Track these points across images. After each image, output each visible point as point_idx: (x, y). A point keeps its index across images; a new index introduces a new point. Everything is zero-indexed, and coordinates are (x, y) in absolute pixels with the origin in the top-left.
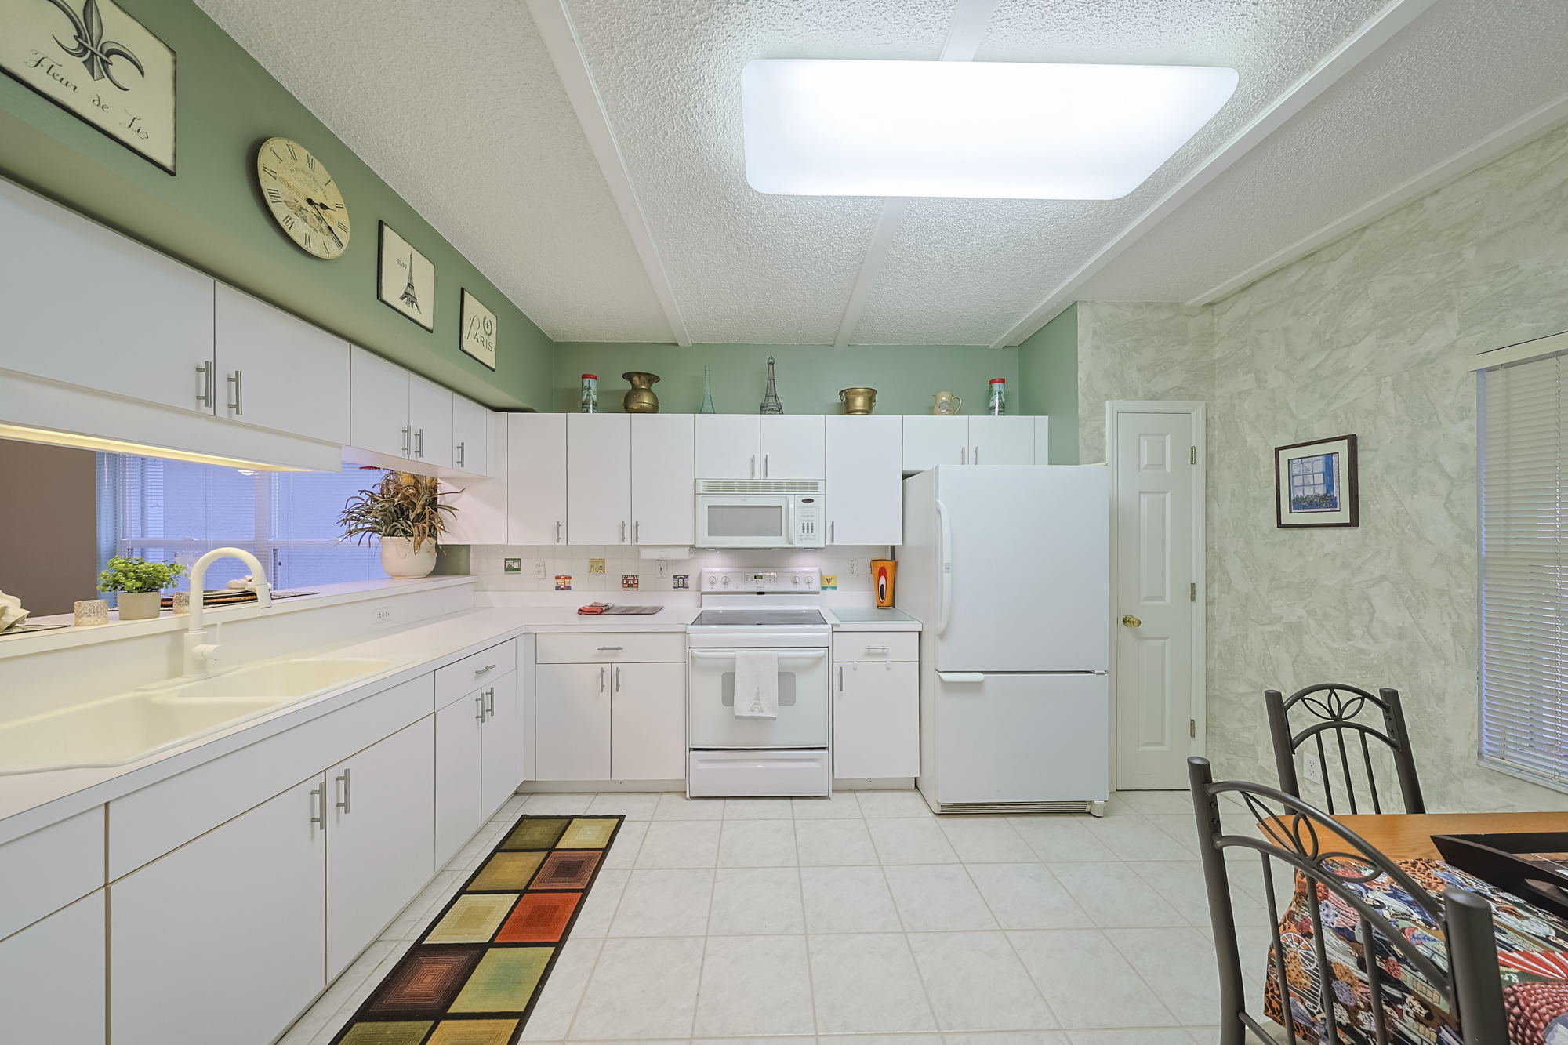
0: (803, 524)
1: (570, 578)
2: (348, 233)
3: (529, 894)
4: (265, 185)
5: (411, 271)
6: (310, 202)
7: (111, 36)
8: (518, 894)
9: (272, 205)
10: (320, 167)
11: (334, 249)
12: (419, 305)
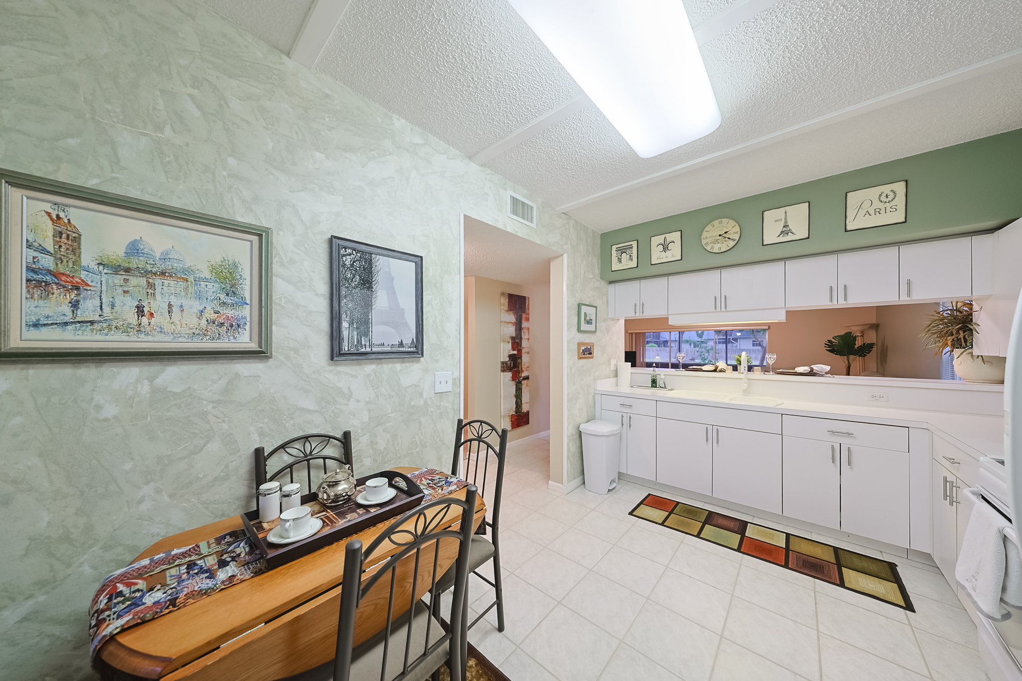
2: (739, 233)
3: (784, 550)
4: (703, 244)
5: (786, 219)
6: (720, 235)
7: (668, 240)
8: (784, 547)
9: (706, 248)
10: (724, 220)
11: (732, 244)
12: (793, 231)
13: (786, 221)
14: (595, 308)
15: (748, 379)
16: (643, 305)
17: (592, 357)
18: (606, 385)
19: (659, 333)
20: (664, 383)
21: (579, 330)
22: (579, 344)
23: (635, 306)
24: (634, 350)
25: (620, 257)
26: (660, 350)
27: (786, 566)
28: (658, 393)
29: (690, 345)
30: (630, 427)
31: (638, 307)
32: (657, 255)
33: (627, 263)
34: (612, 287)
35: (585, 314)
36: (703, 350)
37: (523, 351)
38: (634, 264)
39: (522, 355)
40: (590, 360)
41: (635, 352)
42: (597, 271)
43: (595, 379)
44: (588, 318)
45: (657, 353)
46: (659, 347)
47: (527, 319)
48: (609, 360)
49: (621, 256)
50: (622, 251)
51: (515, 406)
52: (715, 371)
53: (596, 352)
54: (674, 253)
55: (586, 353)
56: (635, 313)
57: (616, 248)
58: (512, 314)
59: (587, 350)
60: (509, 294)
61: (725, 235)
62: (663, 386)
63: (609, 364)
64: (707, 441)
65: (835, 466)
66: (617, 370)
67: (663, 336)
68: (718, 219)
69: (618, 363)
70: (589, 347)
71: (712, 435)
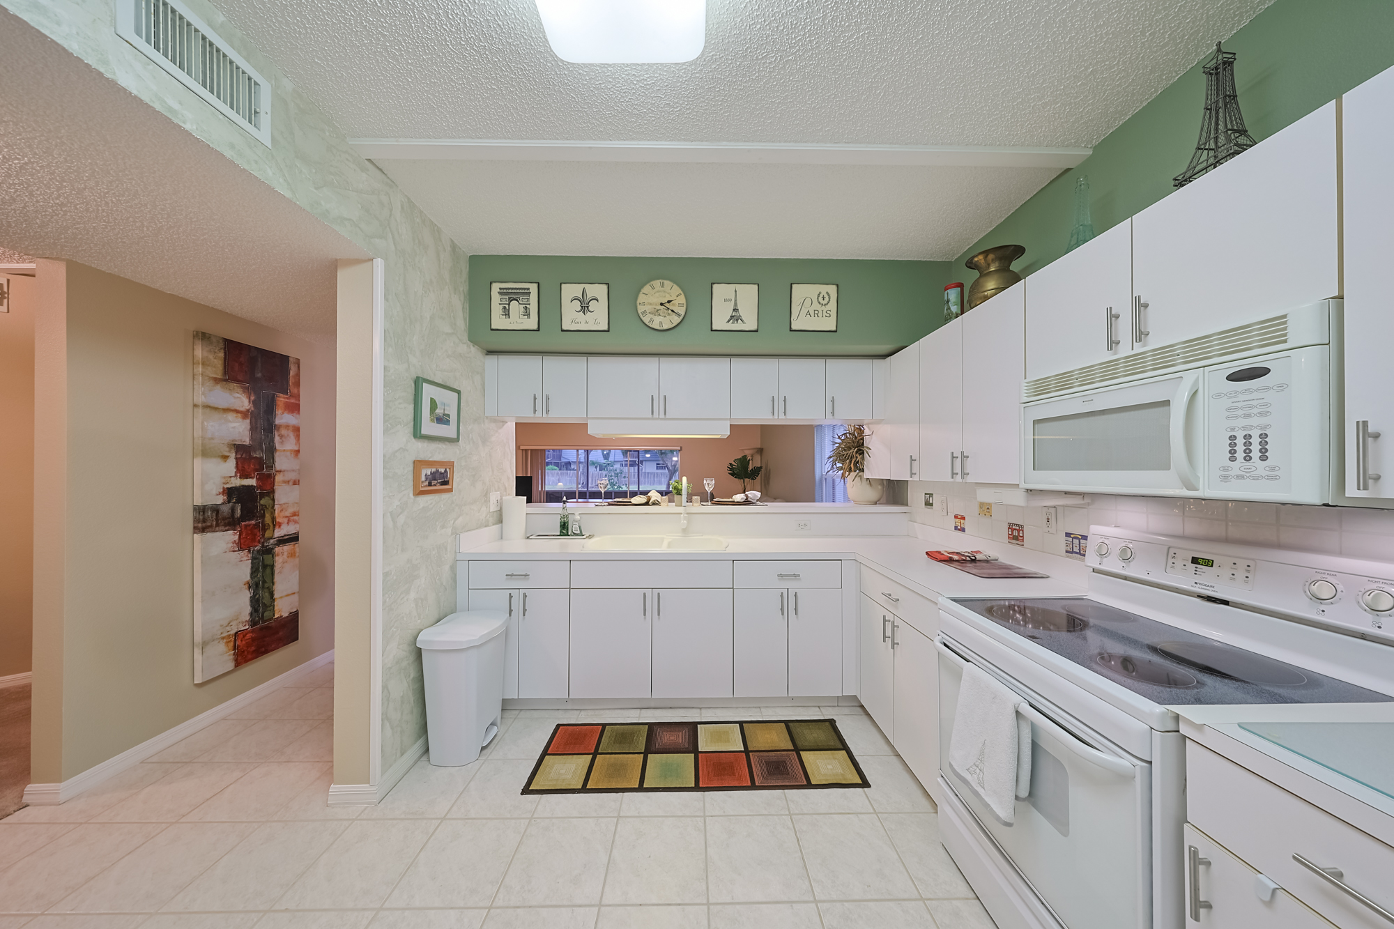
0: (1233, 438)
1: (964, 518)
2: (685, 306)
3: (744, 754)
4: (639, 312)
5: (736, 300)
6: (662, 304)
7: (590, 295)
8: (743, 749)
9: (643, 319)
10: (667, 283)
11: (676, 320)
12: (743, 319)
13: (736, 304)
14: (456, 394)
15: (687, 513)
16: (548, 399)
17: (451, 490)
18: (478, 542)
19: (560, 450)
20: (580, 527)
21: (417, 434)
22: (418, 464)
23: (535, 399)
24: (529, 475)
25: (507, 306)
26: (561, 474)
27: (753, 787)
28: (572, 545)
29: (596, 468)
30: (524, 615)
31: (539, 402)
32: (572, 318)
33: (520, 319)
34: (492, 359)
35: (433, 402)
36: (612, 474)
37: (279, 478)
38: (532, 323)
39: (276, 487)
40: (445, 496)
41: (531, 477)
42: (462, 324)
43: (456, 533)
44: (439, 411)
45: (558, 478)
46: (560, 470)
47: (294, 408)
48: (486, 495)
49: (509, 304)
50: (511, 296)
51: (248, 609)
52: (647, 504)
53: (457, 479)
54: (597, 318)
55: (434, 482)
56: (535, 411)
57: (500, 289)
58: (240, 390)
59: (437, 475)
60: (226, 340)
61: (667, 305)
62: (579, 532)
63: (487, 501)
64: (645, 615)
65: (784, 618)
66: (501, 510)
67: (566, 457)
68: (659, 279)
69: (504, 498)
70: (442, 470)
71: (652, 604)
